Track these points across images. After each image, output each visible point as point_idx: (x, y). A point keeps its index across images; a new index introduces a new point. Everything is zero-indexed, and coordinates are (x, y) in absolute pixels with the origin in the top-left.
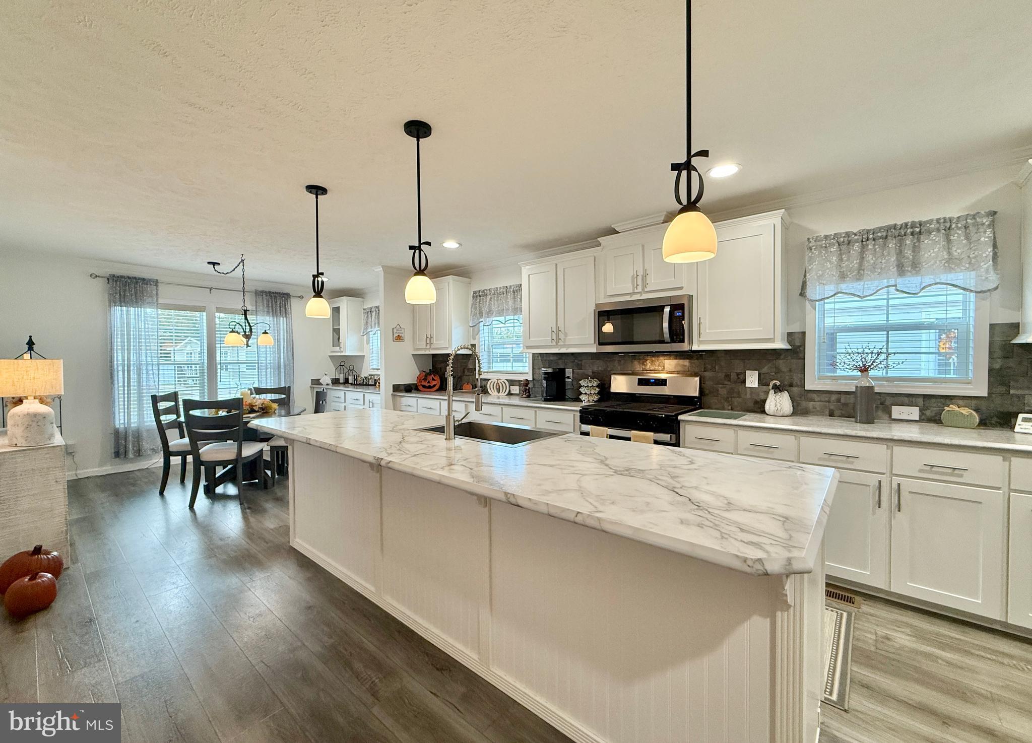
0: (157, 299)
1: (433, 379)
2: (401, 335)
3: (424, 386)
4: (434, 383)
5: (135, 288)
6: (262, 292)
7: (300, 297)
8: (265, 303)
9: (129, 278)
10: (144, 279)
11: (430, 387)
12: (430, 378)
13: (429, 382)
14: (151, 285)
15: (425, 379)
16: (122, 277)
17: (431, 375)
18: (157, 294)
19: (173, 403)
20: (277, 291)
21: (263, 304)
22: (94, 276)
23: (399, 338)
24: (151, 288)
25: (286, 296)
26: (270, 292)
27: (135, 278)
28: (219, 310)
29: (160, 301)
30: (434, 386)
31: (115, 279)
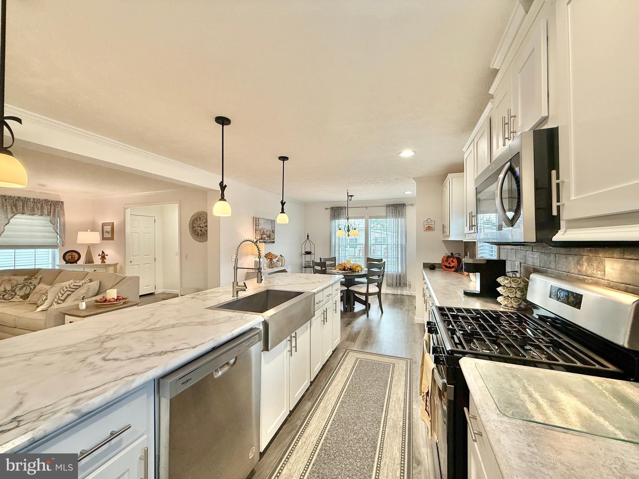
0: (345, 215)
1: (452, 261)
2: (431, 226)
3: (446, 266)
4: (452, 264)
5: (338, 211)
6: (390, 205)
7: (411, 205)
9: (336, 207)
10: (341, 207)
11: (450, 268)
12: (450, 260)
13: (449, 264)
14: (343, 209)
15: (447, 261)
16: (334, 207)
17: (451, 258)
18: (345, 213)
19: (333, 262)
20: (398, 203)
21: (390, 212)
22: (326, 209)
23: (429, 228)
24: (343, 211)
25: (404, 205)
26: (393, 205)
27: (338, 207)
28: (371, 218)
30: (453, 267)
31: (332, 208)
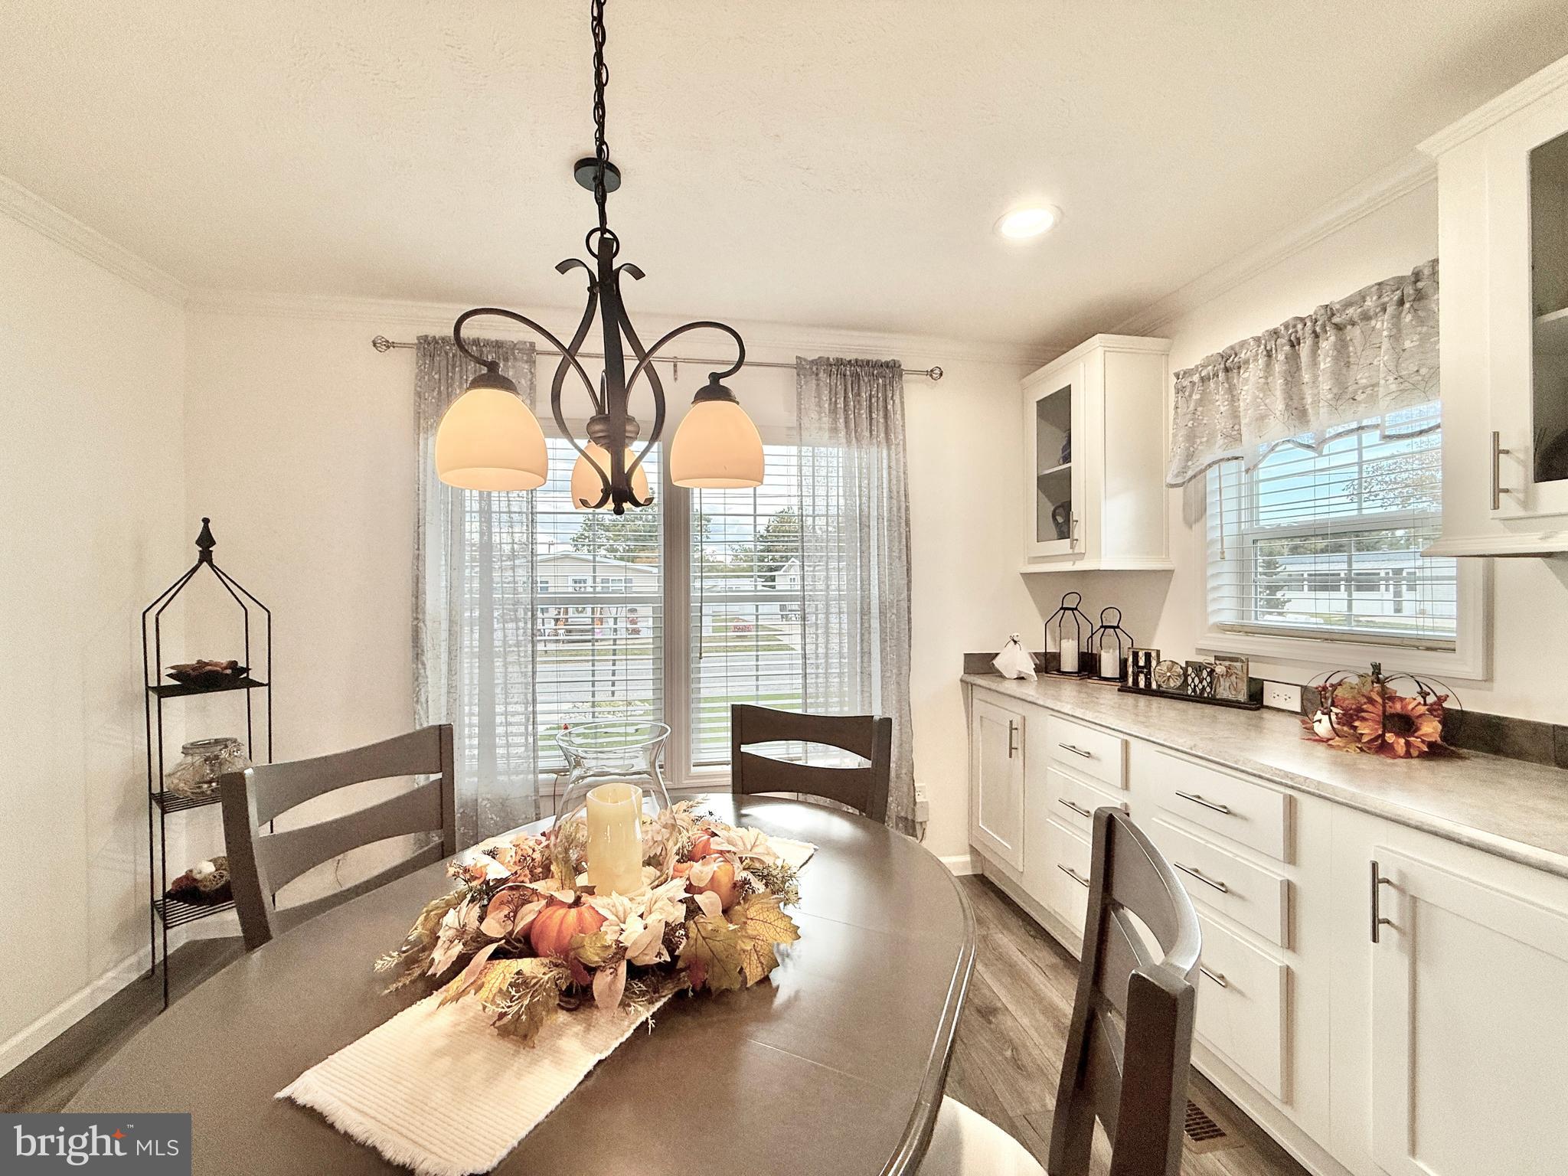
6: (818, 362)
7: (930, 373)
8: (825, 398)
10: (498, 345)
14: (517, 359)
16: (445, 340)
18: (532, 386)
20: (862, 356)
21: (819, 405)
22: (382, 344)
24: (516, 370)
25: (889, 372)
26: (840, 362)
31: (428, 349)
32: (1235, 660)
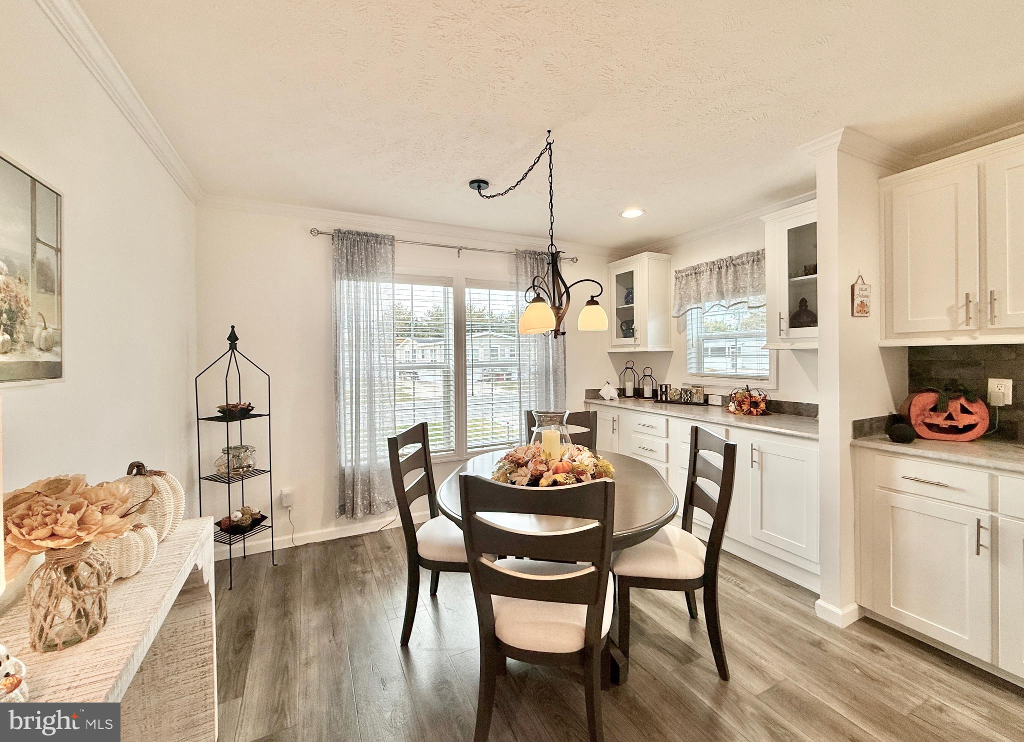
0: (393, 266)
1: (962, 410)
2: (865, 301)
3: (931, 427)
4: (965, 420)
5: (366, 249)
6: (525, 252)
7: (573, 260)
8: (529, 270)
9: (358, 234)
10: (377, 236)
11: (952, 430)
12: (954, 406)
13: (950, 418)
14: (385, 244)
15: (939, 410)
16: (350, 232)
18: (393, 258)
21: (526, 272)
22: (316, 232)
23: (862, 308)
24: (385, 250)
26: (535, 253)
27: (366, 234)
28: (470, 283)
29: (398, 269)
30: (969, 426)
31: (340, 236)
32: (700, 387)
